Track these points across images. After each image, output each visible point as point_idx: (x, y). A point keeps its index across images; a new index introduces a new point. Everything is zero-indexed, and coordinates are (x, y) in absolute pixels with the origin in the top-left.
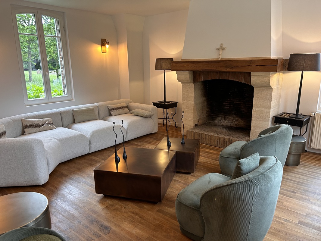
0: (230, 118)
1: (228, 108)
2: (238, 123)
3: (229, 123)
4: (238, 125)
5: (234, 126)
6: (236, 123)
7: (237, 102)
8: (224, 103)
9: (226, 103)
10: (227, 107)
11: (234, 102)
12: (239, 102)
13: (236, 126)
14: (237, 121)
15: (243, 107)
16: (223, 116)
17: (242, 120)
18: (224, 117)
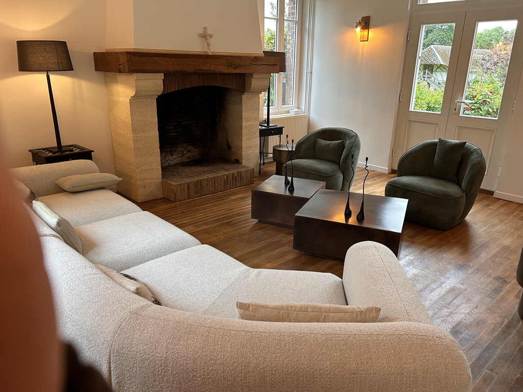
0: (179, 150)
1: (175, 134)
2: (192, 154)
3: (179, 159)
4: (191, 157)
5: (186, 161)
6: (188, 155)
7: (187, 123)
8: (167, 128)
9: (171, 128)
10: (172, 134)
11: (183, 123)
12: (189, 123)
13: (188, 160)
14: (189, 151)
15: (195, 129)
16: (168, 150)
17: (195, 148)
18: (171, 151)
